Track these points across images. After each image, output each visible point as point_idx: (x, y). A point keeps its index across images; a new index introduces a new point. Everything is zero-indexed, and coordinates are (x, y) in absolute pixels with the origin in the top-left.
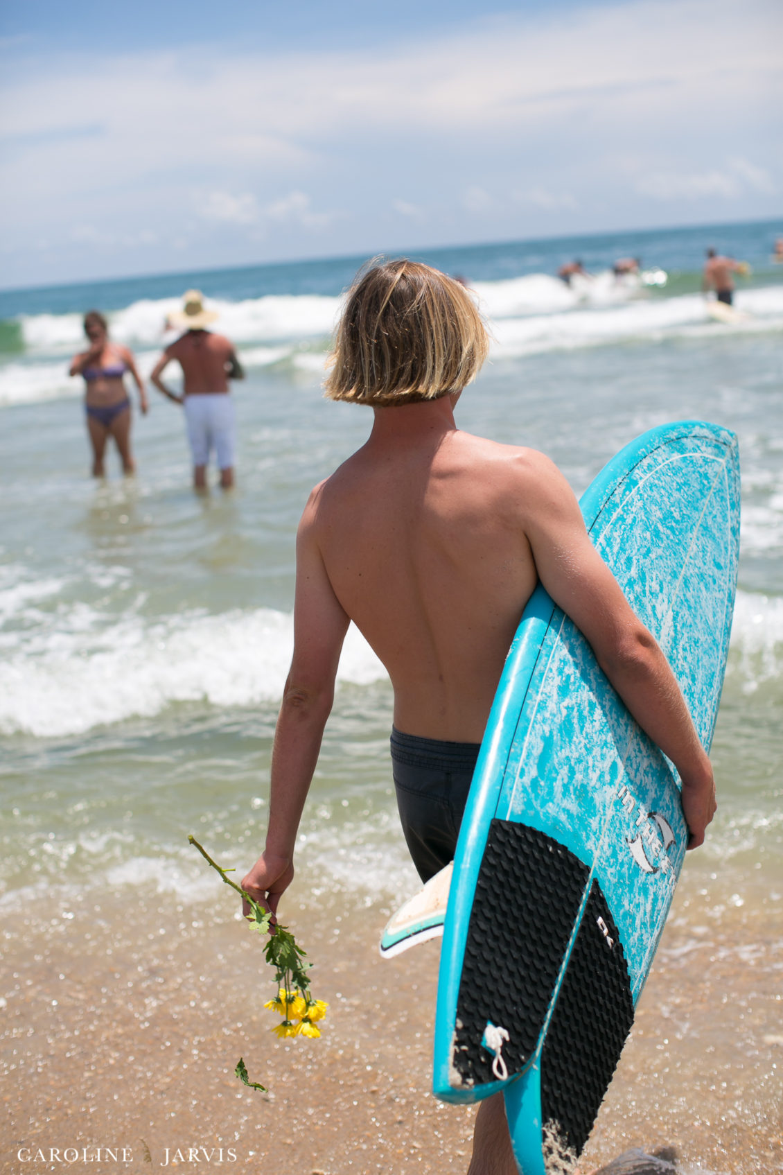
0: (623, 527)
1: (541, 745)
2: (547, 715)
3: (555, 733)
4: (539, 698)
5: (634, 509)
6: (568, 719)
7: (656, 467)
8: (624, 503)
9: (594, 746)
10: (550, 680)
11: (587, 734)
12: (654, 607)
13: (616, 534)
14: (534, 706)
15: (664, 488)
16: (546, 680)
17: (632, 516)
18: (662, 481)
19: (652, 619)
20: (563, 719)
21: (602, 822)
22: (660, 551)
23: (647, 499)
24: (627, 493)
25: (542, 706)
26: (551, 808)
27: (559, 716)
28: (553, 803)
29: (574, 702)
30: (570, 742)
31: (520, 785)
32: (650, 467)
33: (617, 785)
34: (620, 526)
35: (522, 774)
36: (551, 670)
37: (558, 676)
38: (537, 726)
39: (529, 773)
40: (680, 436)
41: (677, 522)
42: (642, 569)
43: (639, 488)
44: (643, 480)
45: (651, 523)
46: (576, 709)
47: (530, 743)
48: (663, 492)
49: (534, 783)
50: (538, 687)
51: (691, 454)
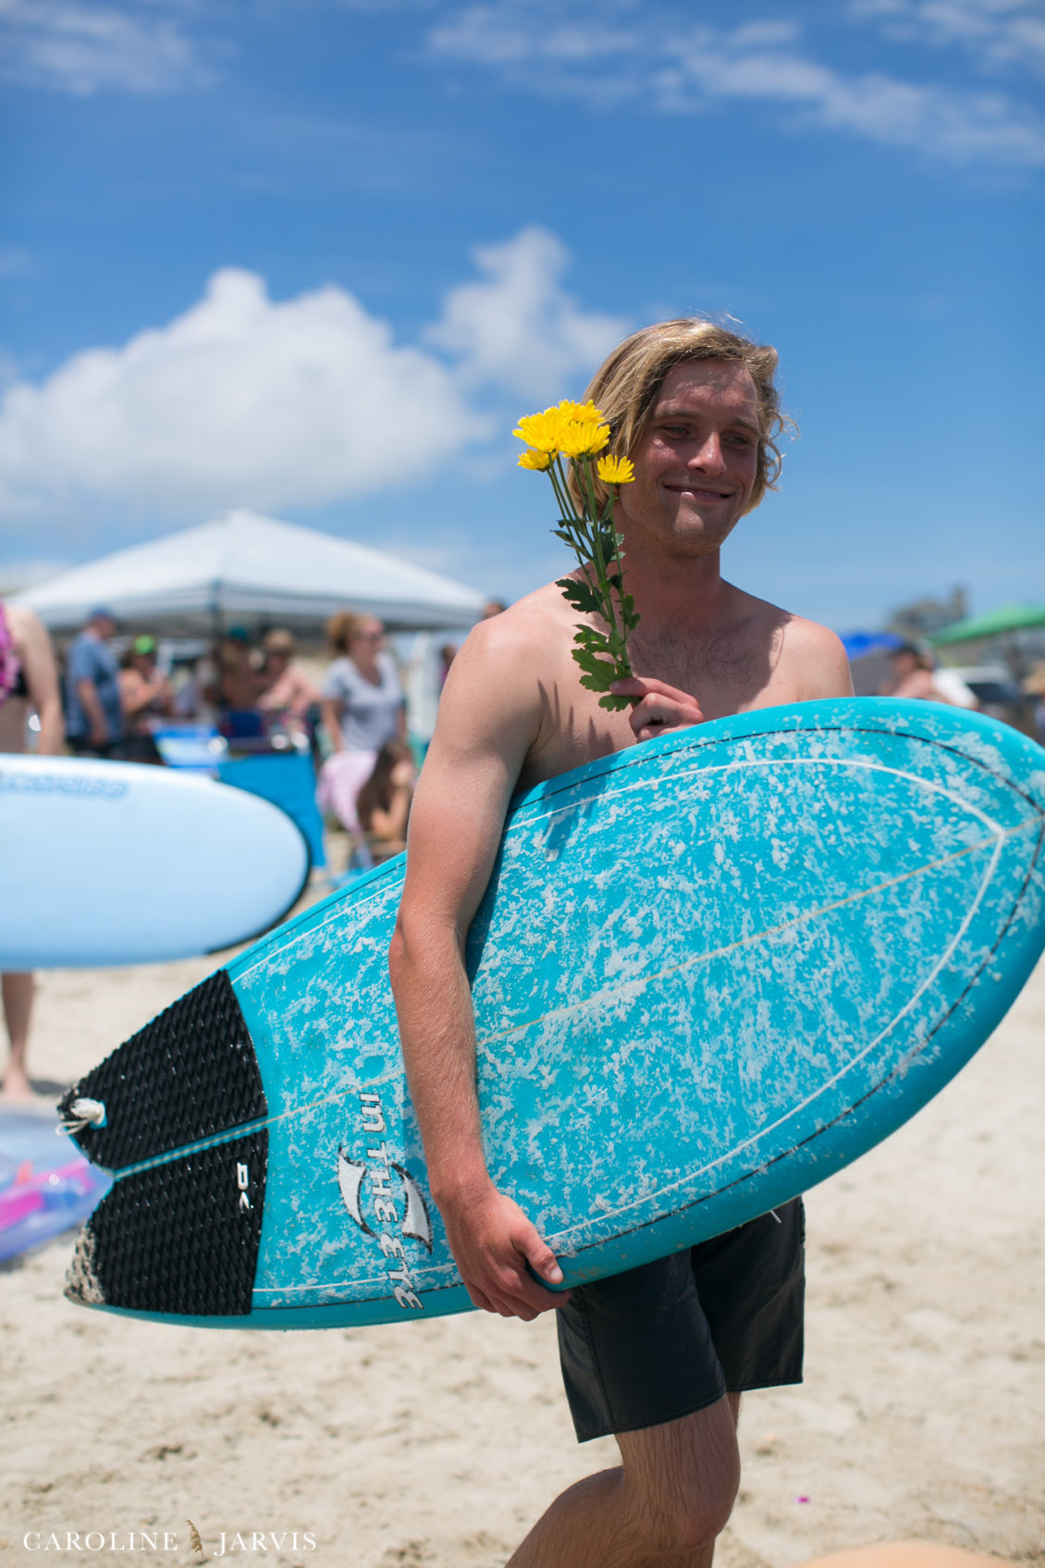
0: (638, 807)
1: (310, 954)
2: (340, 934)
3: (332, 957)
4: (348, 910)
5: (682, 796)
6: (359, 958)
7: (794, 758)
8: (674, 777)
9: (367, 1016)
10: (373, 904)
11: (367, 993)
12: (604, 953)
13: (614, 810)
14: (337, 913)
15: (782, 798)
16: (370, 900)
17: (669, 802)
18: (787, 786)
19: (589, 965)
20: (352, 953)
21: (318, 1095)
22: (686, 886)
23: (726, 795)
24: (694, 766)
25: (343, 921)
26: (272, 1016)
27: (350, 946)
28: (279, 1016)
29: (377, 949)
30: (342, 982)
31: (264, 967)
32: (779, 752)
33: (366, 1085)
34: (634, 804)
35: (273, 960)
36: (382, 895)
37: (384, 908)
38: (321, 934)
39: (279, 965)
40: (910, 732)
41: (772, 867)
42: (624, 885)
43: (725, 770)
44: (744, 764)
45: (702, 834)
46: (374, 958)
47: (302, 941)
48: (774, 802)
49: (277, 979)
50: (357, 900)
51: (911, 777)
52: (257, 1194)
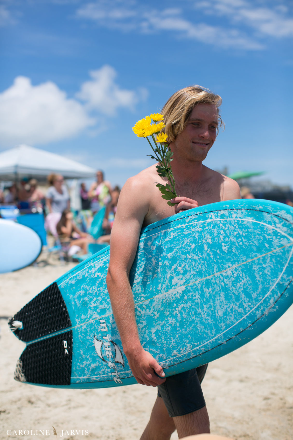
0: (179, 233)
1: (81, 278)
2: (90, 271)
3: (88, 278)
4: (92, 264)
5: (193, 230)
6: (96, 279)
7: (227, 218)
8: (190, 224)
9: (100, 296)
10: (99, 263)
11: (100, 290)
12: (172, 278)
13: (172, 234)
14: (89, 265)
15: (224, 230)
16: (98, 261)
17: (189, 232)
18: (226, 227)
19: (167, 281)
20: (94, 277)
21: (87, 320)
22: (196, 257)
23: (207, 230)
24: (196, 220)
25: (91, 268)
26: (71, 296)
27: (93, 275)
28: (73, 296)
29: (102, 276)
30: (92, 286)
31: (67, 281)
32: (223, 216)
33: (101, 317)
34: (178, 232)
35: (70, 279)
36: (102, 260)
37: (103, 264)
38: (84, 272)
39: (72, 281)
40: (264, 210)
41: (222, 252)
42: (177, 257)
43: (206, 222)
44: (212, 220)
45: (200, 241)
46: (101, 279)
47: (79, 274)
48: (222, 232)
49: (72, 285)
50: (95, 261)
51: (265, 224)
52: (70, 350)
